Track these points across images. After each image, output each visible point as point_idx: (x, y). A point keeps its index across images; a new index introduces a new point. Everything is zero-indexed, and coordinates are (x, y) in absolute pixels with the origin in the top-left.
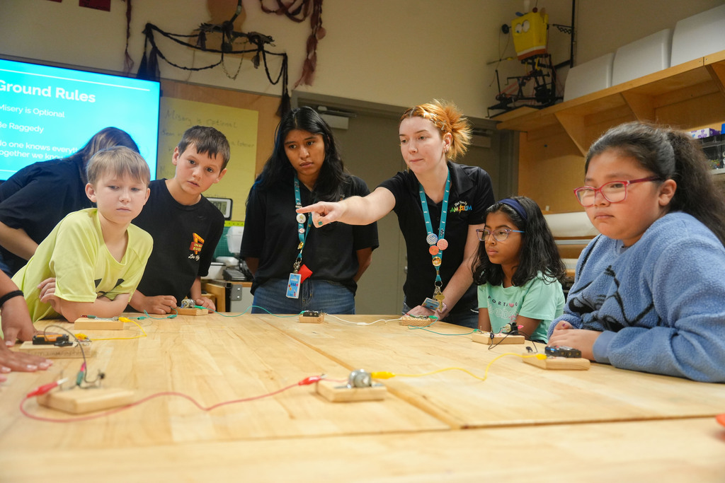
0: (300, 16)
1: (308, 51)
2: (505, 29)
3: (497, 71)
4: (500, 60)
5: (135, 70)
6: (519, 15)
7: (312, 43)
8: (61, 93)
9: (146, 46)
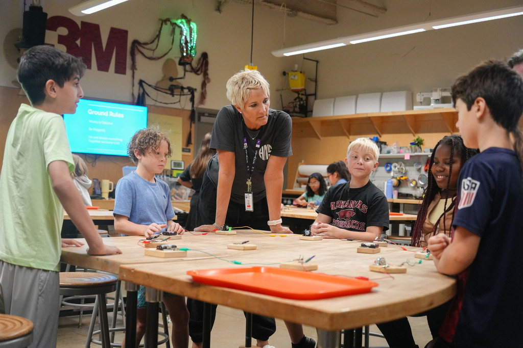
0: (199, 72)
1: (202, 89)
2: (284, 74)
3: (281, 95)
4: (282, 90)
5: (136, 101)
6: (293, 71)
7: (204, 85)
8: (111, 114)
9: (139, 90)
